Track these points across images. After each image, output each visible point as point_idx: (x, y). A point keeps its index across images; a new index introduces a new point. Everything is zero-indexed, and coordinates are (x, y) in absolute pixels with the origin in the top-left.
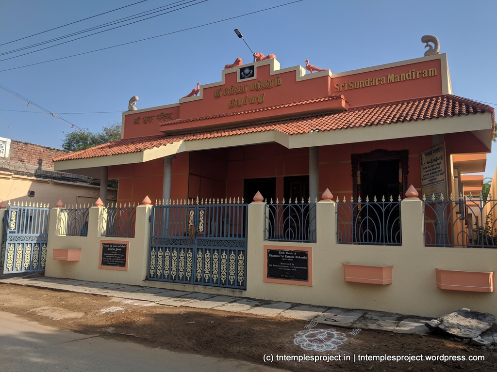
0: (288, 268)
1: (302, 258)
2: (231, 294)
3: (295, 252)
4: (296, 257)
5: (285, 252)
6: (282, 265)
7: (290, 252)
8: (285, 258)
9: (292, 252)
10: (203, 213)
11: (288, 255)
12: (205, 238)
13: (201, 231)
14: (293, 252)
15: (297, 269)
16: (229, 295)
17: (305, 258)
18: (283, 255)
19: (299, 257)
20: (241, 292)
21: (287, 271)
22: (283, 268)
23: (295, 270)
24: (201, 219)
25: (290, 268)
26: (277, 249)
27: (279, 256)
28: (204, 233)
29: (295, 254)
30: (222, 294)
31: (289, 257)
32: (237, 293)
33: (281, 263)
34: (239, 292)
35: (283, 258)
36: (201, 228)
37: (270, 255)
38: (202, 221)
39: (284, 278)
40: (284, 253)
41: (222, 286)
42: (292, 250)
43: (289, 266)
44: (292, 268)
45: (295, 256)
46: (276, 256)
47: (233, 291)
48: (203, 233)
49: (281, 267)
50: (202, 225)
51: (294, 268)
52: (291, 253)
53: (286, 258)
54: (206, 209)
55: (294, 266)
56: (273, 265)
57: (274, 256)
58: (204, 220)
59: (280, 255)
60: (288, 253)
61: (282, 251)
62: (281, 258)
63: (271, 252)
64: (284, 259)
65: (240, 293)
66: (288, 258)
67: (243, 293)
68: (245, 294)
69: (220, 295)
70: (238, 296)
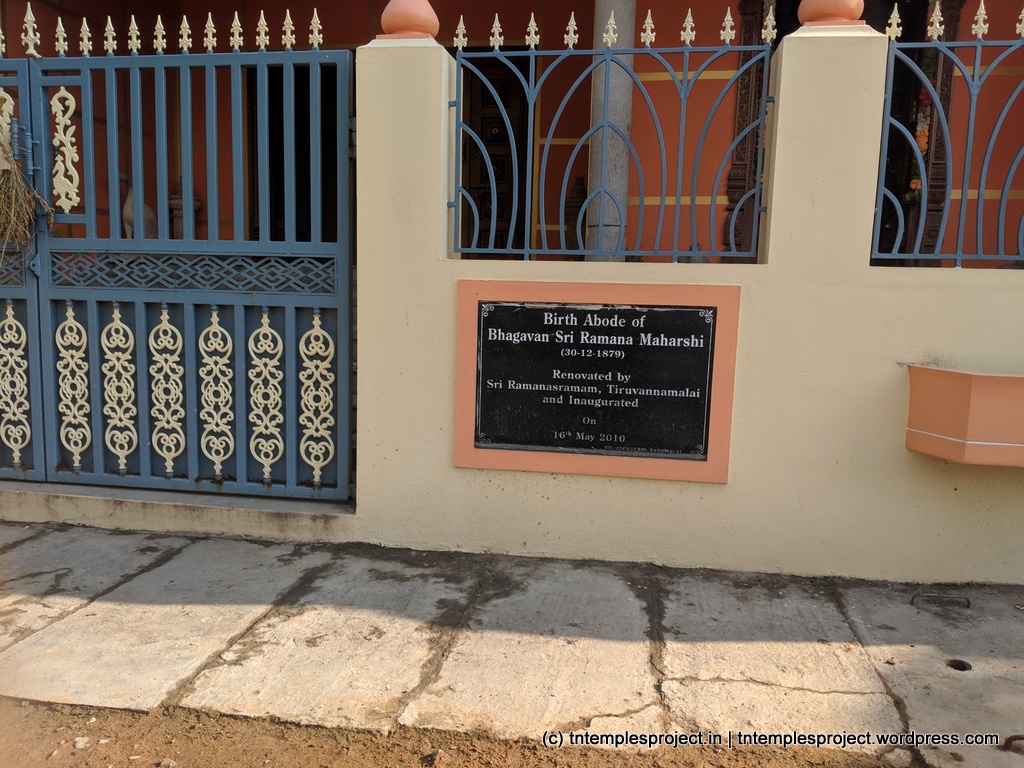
0: (593, 396)
1: (674, 342)
2: (269, 531)
3: (638, 315)
4: (646, 339)
5: (581, 315)
6: (559, 382)
7: (606, 312)
8: (577, 345)
9: (622, 314)
10: (72, 102)
11: (595, 331)
12: (91, 242)
13: (66, 205)
14: (629, 314)
15: (642, 399)
16: (256, 533)
17: (694, 342)
18: (566, 329)
19: (663, 341)
20: (327, 519)
21: (590, 411)
22: (566, 395)
23: (635, 403)
24: (64, 138)
25: (605, 396)
26: (533, 298)
27: (545, 338)
28: (90, 218)
29: (640, 322)
30: (215, 529)
31: (602, 339)
32: (306, 522)
33: (556, 374)
34: (314, 518)
35: (568, 345)
36: (66, 189)
37: (496, 334)
38: (71, 153)
39: (572, 444)
40: (573, 320)
41: (214, 488)
42: (623, 301)
43: (602, 385)
44: (619, 397)
45: (635, 333)
46: (526, 337)
47: (279, 516)
48: (78, 219)
49: (556, 394)
50: (73, 172)
51: (631, 398)
52: (615, 322)
53: (586, 346)
54: (86, 81)
55: (630, 385)
56: (511, 384)
57: (515, 338)
58: (79, 144)
59: (551, 329)
60: (598, 322)
61: (562, 310)
62: (554, 347)
63: (497, 316)
64: (573, 352)
65: (320, 524)
66: (595, 347)
67: (335, 524)
68: (349, 528)
69: (206, 537)
70: (306, 536)
